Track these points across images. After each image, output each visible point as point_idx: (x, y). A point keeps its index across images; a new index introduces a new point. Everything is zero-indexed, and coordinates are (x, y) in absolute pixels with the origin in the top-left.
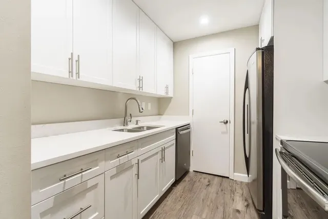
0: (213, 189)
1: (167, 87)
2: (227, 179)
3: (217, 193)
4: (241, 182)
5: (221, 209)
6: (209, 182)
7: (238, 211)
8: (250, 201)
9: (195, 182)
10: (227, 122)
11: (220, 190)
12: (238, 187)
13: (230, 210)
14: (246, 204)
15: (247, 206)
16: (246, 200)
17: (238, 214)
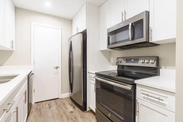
0: (54, 108)
1: (12, 42)
2: (58, 99)
3: (58, 109)
4: (65, 98)
5: (64, 115)
6: (49, 105)
7: (72, 112)
8: (74, 105)
9: (40, 109)
10: (57, 67)
11: (58, 106)
12: (65, 101)
13: (68, 114)
14: (73, 107)
15: (74, 107)
16: (72, 105)
17: (72, 113)
